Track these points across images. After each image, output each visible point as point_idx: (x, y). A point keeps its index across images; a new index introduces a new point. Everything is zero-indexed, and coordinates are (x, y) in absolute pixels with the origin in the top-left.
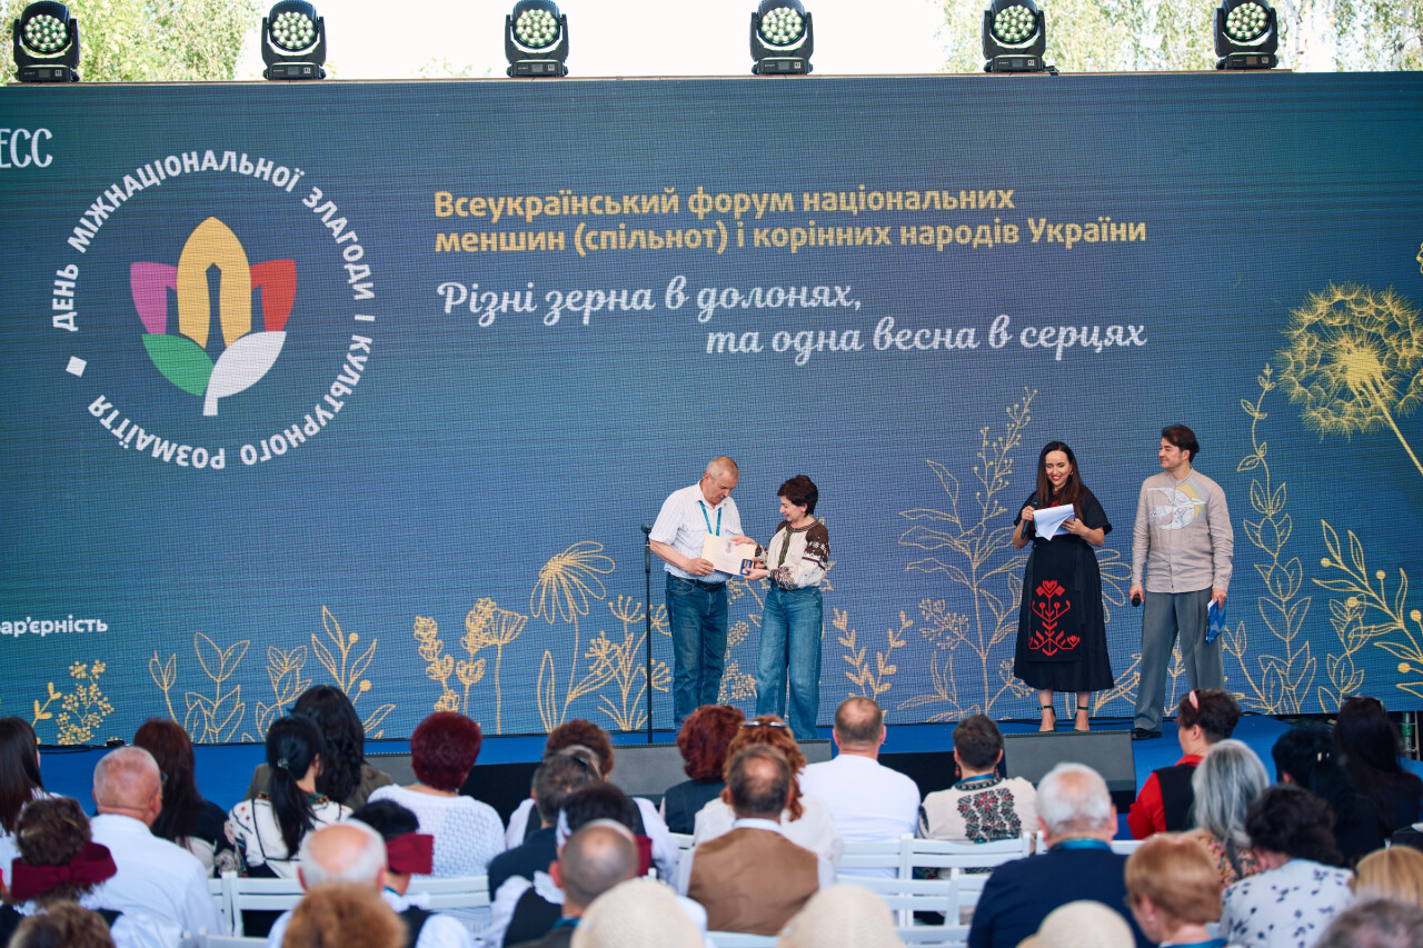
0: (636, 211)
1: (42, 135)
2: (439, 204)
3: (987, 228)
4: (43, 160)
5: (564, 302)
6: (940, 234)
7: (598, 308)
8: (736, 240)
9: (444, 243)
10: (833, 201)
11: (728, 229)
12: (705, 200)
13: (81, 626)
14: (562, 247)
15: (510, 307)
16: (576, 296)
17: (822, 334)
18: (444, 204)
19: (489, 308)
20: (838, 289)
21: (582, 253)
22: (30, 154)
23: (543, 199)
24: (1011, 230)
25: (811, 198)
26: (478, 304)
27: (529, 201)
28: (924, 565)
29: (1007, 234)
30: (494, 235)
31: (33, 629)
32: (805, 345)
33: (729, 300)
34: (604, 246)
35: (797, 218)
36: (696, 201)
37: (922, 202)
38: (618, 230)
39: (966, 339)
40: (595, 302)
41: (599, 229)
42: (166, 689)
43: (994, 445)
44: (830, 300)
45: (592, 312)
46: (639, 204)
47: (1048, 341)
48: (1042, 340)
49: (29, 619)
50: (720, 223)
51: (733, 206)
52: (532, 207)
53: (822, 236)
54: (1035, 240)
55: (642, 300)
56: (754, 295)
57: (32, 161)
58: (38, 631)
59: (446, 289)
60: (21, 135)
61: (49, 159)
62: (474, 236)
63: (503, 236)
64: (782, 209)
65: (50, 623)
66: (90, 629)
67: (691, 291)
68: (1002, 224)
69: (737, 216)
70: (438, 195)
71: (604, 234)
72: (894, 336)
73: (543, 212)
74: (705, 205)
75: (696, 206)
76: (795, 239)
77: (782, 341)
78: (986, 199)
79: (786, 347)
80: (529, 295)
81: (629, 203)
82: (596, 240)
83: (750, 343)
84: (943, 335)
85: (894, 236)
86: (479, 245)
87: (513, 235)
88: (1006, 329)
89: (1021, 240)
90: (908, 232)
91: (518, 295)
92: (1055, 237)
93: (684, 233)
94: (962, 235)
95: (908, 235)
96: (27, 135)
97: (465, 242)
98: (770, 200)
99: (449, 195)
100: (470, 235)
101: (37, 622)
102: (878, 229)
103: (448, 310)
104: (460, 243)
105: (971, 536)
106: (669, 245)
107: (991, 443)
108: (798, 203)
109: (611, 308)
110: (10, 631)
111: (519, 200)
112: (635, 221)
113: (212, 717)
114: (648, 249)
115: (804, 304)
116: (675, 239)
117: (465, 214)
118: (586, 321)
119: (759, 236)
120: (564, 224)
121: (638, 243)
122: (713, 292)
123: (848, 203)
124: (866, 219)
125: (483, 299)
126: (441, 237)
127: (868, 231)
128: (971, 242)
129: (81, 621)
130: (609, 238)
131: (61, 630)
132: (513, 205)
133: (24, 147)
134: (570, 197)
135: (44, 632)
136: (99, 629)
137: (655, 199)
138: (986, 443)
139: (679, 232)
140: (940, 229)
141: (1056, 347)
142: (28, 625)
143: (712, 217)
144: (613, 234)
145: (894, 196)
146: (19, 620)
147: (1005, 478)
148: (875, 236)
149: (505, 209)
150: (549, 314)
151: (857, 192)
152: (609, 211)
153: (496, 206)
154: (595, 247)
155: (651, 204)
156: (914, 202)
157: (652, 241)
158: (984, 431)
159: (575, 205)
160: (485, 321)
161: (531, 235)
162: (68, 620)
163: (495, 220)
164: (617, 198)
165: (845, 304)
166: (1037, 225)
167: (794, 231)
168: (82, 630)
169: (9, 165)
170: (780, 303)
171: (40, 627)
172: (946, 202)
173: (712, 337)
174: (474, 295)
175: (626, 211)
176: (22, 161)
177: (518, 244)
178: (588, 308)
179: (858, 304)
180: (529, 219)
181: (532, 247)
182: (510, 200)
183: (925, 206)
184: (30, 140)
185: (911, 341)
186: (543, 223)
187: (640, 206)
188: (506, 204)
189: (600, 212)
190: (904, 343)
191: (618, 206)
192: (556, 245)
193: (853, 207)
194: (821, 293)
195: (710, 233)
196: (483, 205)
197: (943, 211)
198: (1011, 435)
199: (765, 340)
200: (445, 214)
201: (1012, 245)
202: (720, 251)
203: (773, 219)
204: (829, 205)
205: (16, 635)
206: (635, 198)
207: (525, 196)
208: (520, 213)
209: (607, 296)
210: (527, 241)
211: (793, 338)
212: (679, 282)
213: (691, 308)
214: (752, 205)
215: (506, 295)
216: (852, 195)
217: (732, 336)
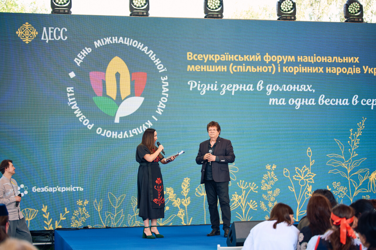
0: (248, 60)
1: (64, 30)
2: (188, 56)
3: (351, 68)
4: (64, 38)
5: (226, 88)
6: (338, 70)
7: (237, 89)
8: (278, 70)
9: (190, 68)
10: (306, 59)
11: (276, 67)
12: (269, 57)
13: (75, 189)
14: (226, 71)
15: (210, 89)
16: (230, 86)
17: (303, 99)
18: (190, 56)
19: (203, 89)
20: (308, 86)
21: (232, 73)
22: (60, 36)
23: (220, 55)
24: (358, 69)
25: (300, 58)
26: (200, 88)
27: (216, 56)
28: (333, 171)
29: (357, 70)
30: (205, 66)
31: (59, 190)
32: (298, 103)
33: (276, 88)
34: (238, 71)
35: (296, 64)
36: (266, 58)
37: (332, 60)
38: (243, 66)
39: (345, 102)
40: (236, 88)
41: (237, 66)
42: (99, 211)
43: (354, 134)
44: (306, 89)
45: (235, 91)
46: (249, 58)
47: (369, 103)
48: (367, 103)
49: (58, 187)
50: (273, 65)
51: (277, 59)
52: (216, 58)
53: (303, 70)
54: (365, 72)
55: (250, 88)
56: (283, 87)
57: (61, 38)
58: (60, 191)
59: (190, 83)
60: (57, 30)
61: (66, 38)
62: (199, 66)
63: (208, 66)
64: (291, 61)
65: (64, 188)
66: (78, 190)
67: (265, 85)
68: (355, 67)
69: (278, 62)
70: (188, 53)
71: (238, 67)
72: (324, 101)
73: (220, 60)
74: (269, 59)
75: (266, 59)
76: (295, 70)
77: (292, 101)
78: (350, 60)
79: (293, 103)
80: (216, 85)
81: (246, 58)
82: (236, 69)
83: (282, 102)
84: (339, 101)
85: (324, 70)
86: (200, 69)
87: (211, 66)
88: (357, 99)
89: (361, 72)
90: (328, 69)
91: (212, 85)
92: (371, 72)
93: (262, 67)
94: (344, 70)
95: (328, 70)
96: (59, 30)
97: (196, 68)
98: (288, 58)
99: (191, 54)
100: (197, 66)
101: (60, 188)
102: (319, 68)
103: (191, 89)
104: (195, 68)
105: (348, 163)
106: (258, 71)
107: (353, 134)
108: (296, 59)
109: (241, 90)
110: (51, 191)
111: (213, 55)
112: (248, 63)
113: (114, 220)
114: (252, 72)
115: (298, 90)
116: (260, 69)
117: (196, 59)
118: (233, 94)
119: (285, 69)
120: (227, 63)
121: (249, 70)
122: (271, 86)
123: (311, 60)
124: (316, 64)
125: (202, 86)
126: (189, 66)
127: (317, 68)
128: (347, 72)
129: (75, 187)
130: (240, 68)
131: (68, 190)
132: (211, 57)
133: (58, 34)
134: (228, 55)
135: (62, 191)
136: (80, 190)
137: (254, 56)
138: (352, 134)
139: (261, 67)
140: (338, 68)
141: (371, 105)
142: (57, 189)
143: (271, 63)
144: (241, 67)
145: (324, 58)
146: (55, 187)
147: (357, 145)
148: (319, 70)
149: (208, 58)
150: (222, 91)
151: (313, 56)
152: (240, 60)
153: (206, 57)
154: (236, 71)
155: (253, 58)
156: (330, 60)
157: (253, 69)
158: (351, 130)
159: (230, 58)
160: (202, 93)
161: (216, 66)
162: (70, 187)
163: (205, 62)
164: (242, 56)
165: (310, 90)
166: (366, 68)
167: (295, 68)
168: (75, 190)
169: (53, 39)
170: (291, 90)
171: (61, 190)
172: (339, 60)
173: (271, 100)
174: (199, 85)
175: (245, 60)
176: (57, 38)
177: (212, 69)
178: (234, 89)
179: (314, 91)
180: (216, 62)
181: (217, 70)
182: (210, 55)
183: (333, 61)
184: (60, 31)
185: (329, 102)
186: (220, 63)
187: (249, 59)
188: (209, 57)
189: (237, 60)
190: (328, 103)
191: (242, 58)
192: (224, 70)
193: (312, 61)
194: (303, 87)
195: (270, 67)
196: (202, 57)
197: (338, 63)
198: (359, 131)
199: (287, 101)
200: (190, 59)
201: (358, 74)
202: (273, 73)
203: (289, 64)
204: (305, 60)
205: (53, 192)
206: (248, 56)
207: (215, 54)
208: (213, 59)
209: (239, 86)
210: (215, 68)
211: (295, 101)
212: (261, 82)
213: (265, 91)
214: (283, 59)
215: (209, 85)
216: (312, 57)
217: (277, 99)
